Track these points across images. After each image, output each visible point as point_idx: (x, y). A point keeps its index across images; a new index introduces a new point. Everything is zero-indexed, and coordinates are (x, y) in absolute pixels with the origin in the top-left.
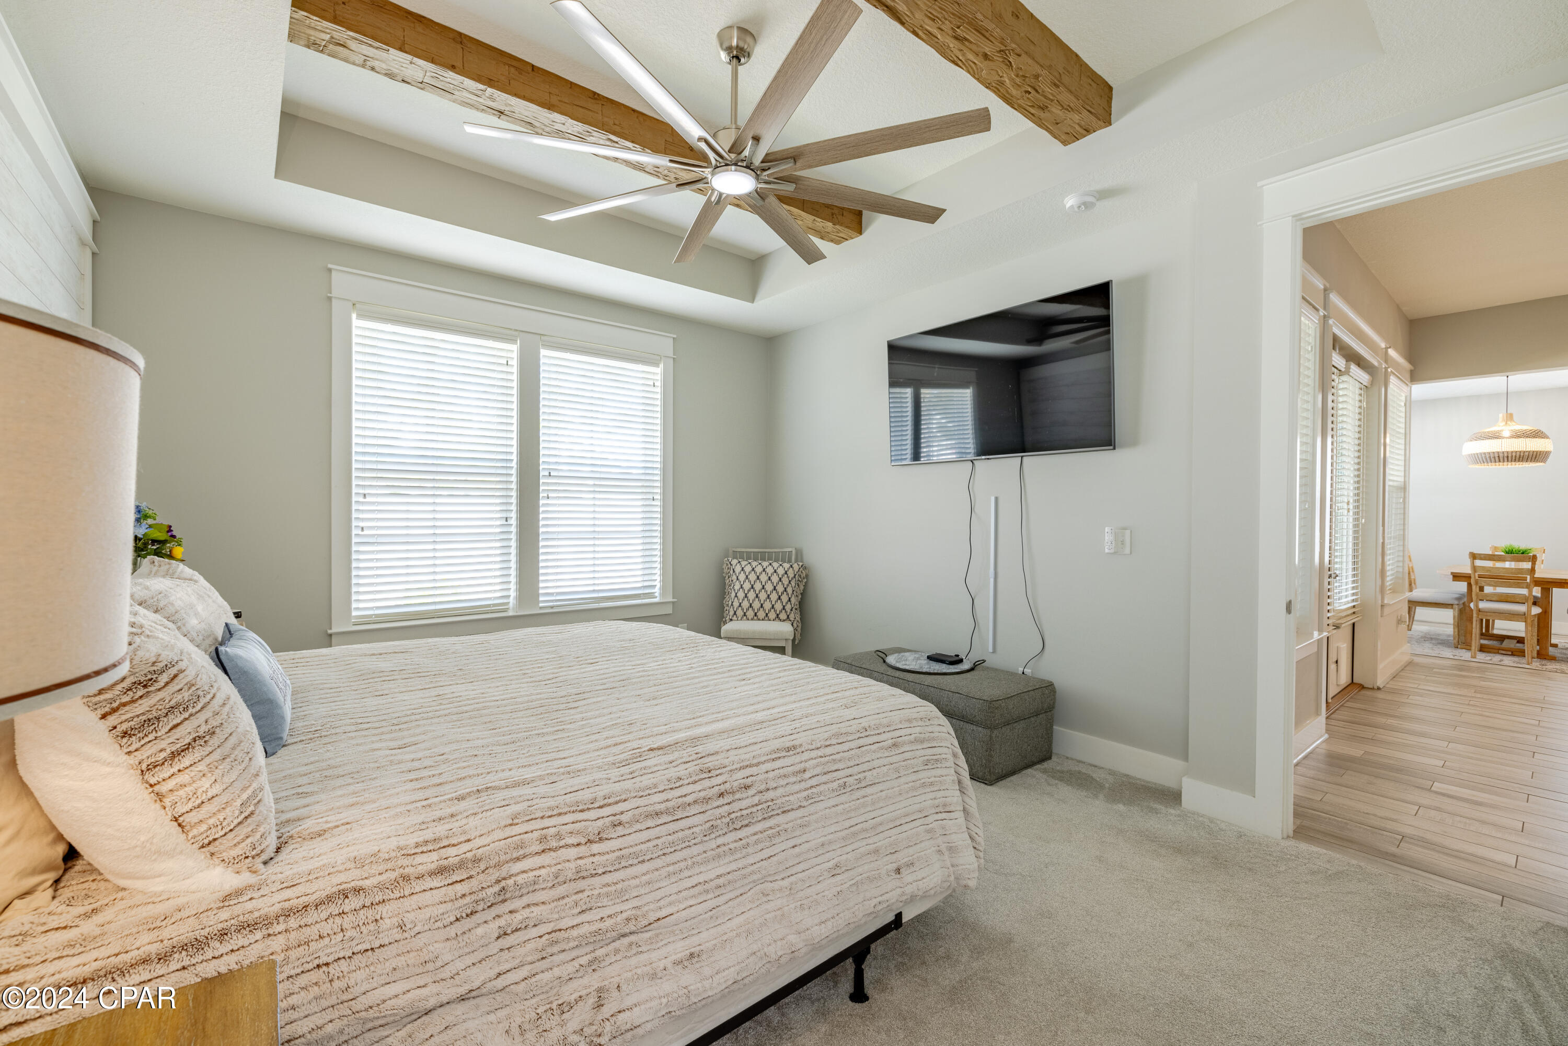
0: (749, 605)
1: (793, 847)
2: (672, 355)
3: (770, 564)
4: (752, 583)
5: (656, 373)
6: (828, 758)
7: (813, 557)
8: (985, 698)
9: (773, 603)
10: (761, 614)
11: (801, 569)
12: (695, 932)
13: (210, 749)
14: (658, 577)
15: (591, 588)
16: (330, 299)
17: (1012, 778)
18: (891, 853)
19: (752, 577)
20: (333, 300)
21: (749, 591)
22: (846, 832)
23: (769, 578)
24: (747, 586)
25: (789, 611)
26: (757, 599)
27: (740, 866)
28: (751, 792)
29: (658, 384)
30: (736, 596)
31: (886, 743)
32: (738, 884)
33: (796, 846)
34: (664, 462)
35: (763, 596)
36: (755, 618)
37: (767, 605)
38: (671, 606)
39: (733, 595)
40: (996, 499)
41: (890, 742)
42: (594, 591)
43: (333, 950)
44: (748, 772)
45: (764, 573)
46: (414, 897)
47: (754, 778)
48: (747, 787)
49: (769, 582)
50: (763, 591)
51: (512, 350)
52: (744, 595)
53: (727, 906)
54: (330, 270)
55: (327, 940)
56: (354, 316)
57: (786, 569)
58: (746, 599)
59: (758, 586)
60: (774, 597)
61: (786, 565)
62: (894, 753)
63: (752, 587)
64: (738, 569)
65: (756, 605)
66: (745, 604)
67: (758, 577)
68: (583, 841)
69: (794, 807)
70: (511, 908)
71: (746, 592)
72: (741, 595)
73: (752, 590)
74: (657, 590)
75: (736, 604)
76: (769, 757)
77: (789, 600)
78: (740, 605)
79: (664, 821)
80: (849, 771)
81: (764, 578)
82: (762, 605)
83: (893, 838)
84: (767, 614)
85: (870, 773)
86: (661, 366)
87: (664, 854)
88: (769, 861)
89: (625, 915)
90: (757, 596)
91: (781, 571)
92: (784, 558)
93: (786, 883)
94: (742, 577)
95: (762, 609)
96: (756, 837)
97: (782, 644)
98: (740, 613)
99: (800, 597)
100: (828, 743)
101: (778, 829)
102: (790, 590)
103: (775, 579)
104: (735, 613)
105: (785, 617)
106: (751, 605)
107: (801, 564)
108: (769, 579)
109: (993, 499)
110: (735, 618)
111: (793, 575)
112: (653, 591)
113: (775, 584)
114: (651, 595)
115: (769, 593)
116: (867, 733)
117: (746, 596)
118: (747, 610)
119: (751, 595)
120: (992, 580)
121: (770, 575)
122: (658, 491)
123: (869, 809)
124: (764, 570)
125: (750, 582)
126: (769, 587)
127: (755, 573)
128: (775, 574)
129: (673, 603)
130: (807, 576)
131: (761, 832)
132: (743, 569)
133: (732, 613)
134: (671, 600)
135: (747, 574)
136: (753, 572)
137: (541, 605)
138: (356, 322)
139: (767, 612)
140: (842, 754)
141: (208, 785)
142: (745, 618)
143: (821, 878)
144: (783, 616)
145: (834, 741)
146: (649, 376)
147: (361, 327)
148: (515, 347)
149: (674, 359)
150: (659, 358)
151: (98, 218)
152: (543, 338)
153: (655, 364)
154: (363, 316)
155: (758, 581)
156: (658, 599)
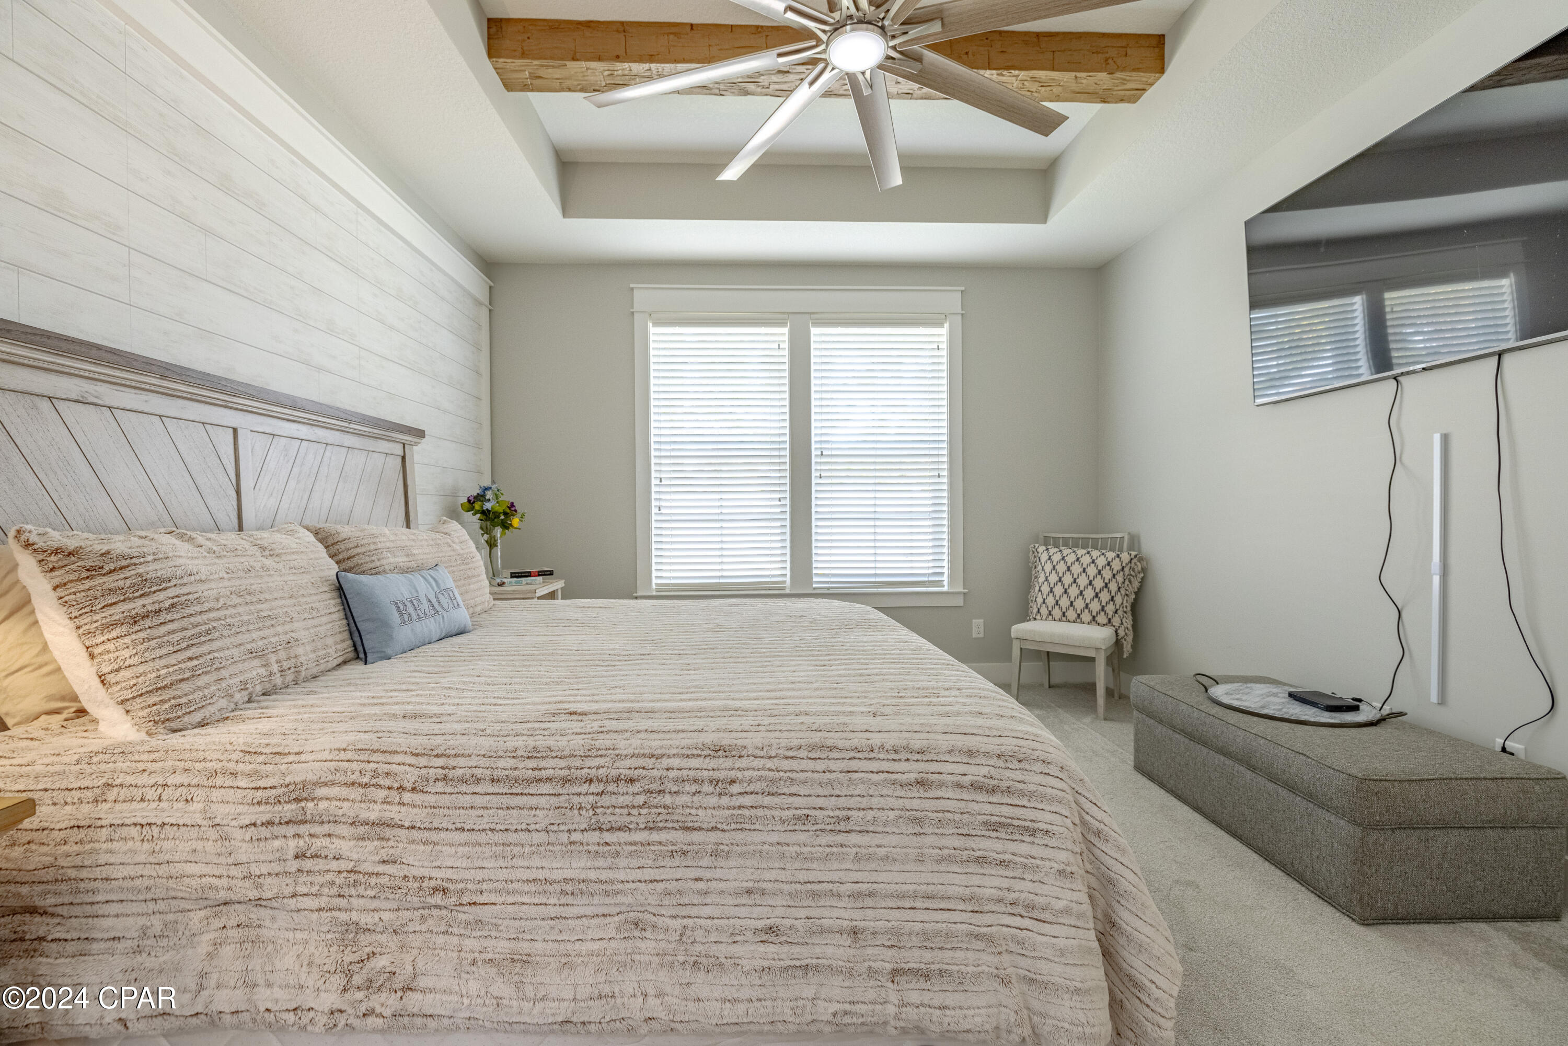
0: (1054, 602)
1: (696, 880)
2: (960, 311)
3: (1088, 553)
4: (1061, 575)
5: (941, 334)
6: (782, 774)
7: (1151, 547)
8: (1353, 771)
9: (1088, 601)
10: (1071, 614)
11: (1135, 560)
12: (528, 937)
13: (139, 628)
14: (945, 564)
15: (872, 572)
16: (633, 313)
17: (1426, 927)
18: (884, 945)
19: (1061, 568)
20: (636, 315)
21: (1055, 584)
22: (798, 887)
23: (1084, 569)
24: (1053, 578)
25: (1110, 614)
26: (1065, 596)
27: (603, 878)
28: (637, 787)
29: (944, 346)
30: (1040, 590)
31: (905, 776)
32: (596, 900)
33: (701, 880)
34: (951, 434)
35: (1073, 591)
36: (1064, 619)
37: (1080, 604)
38: (962, 597)
39: (1037, 588)
40: (1445, 439)
41: (912, 777)
42: (876, 575)
43: (147, 814)
44: (641, 762)
45: (1077, 563)
46: (222, 790)
47: (644, 772)
48: (632, 781)
49: (1084, 574)
50: (1074, 585)
51: (782, 333)
52: (1049, 589)
53: (578, 922)
54: (632, 289)
55: (146, 803)
56: (650, 325)
57: (1110, 559)
58: (1051, 595)
59: (1068, 579)
60: (1089, 593)
61: (1111, 555)
62: (917, 795)
63: (1060, 580)
64: (1044, 557)
65: (1064, 602)
66: (1051, 601)
67: (1069, 568)
68: (396, 785)
69: (705, 826)
70: (312, 832)
71: (1052, 585)
72: (1045, 589)
73: (1059, 584)
74: (945, 578)
75: (1040, 600)
76: (684, 751)
77: (1112, 599)
78: (1044, 602)
79: (497, 790)
80: (820, 802)
81: (1076, 569)
82: (1072, 603)
83: (893, 923)
84: (1079, 615)
85: (861, 813)
86: (946, 325)
87: (491, 830)
88: (651, 886)
89: (433, 883)
90: (1066, 592)
91: (1101, 562)
92: (1115, 546)
93: (677, 923)
94: (1048, 567)
95: (1071, 608)
96: (633, 848)
97: (1091, 654)
98: (1044, 611)
99: (1133, 596)
100: (791, 754)
101: (671, 848)
102: (1113, 587)
103: (1092, 571)
104: (1038, 612)
105: (1105, 621)
106: (1057, 602)
107: (1133, 553)
108: (1084, 570)
109: (1437, 438)
110: (1038, 617)
111: (1120, 568)
112: (940, 579)
113: (1091, 578)
114: (939, 584)
115: (1082, 588)
116: (872, 755)
117: (1051, 591)
118: (1053, 608)
119: (1059, 590)
120: (1436, 580)
121: (1085, 566)
122: (945, 466)
123: (848, 865)
124: (1078, 559)
125: (1057, 573)
126: (1083, 581)
127: (1066, 563)
128: (1092, 565)
129: (964, 593)
130: (1144, 570)
131: (642, 844)
132: (1050, 558)
133: (1035, 611)
134: (961, 590)
135: (1055, 563)
136: (1062, 562)
137: (814, 586)
138: (653, 330)
139: (1079, 612)
140: (809, 774)
141: (127, 656)
142: (1050, 617)
143: (738, 938)
144: (1102, 619)
145: (802, 753)
146: (931, 339)
147: (656, 334)
148: (785, 330)
149: (962, 315)
150: (943, 316)
151: (492, 284)
152: (812, 316)
153: (940, 324)
154: (657, 324)
155: (1068, 573)
156: (945, 589)
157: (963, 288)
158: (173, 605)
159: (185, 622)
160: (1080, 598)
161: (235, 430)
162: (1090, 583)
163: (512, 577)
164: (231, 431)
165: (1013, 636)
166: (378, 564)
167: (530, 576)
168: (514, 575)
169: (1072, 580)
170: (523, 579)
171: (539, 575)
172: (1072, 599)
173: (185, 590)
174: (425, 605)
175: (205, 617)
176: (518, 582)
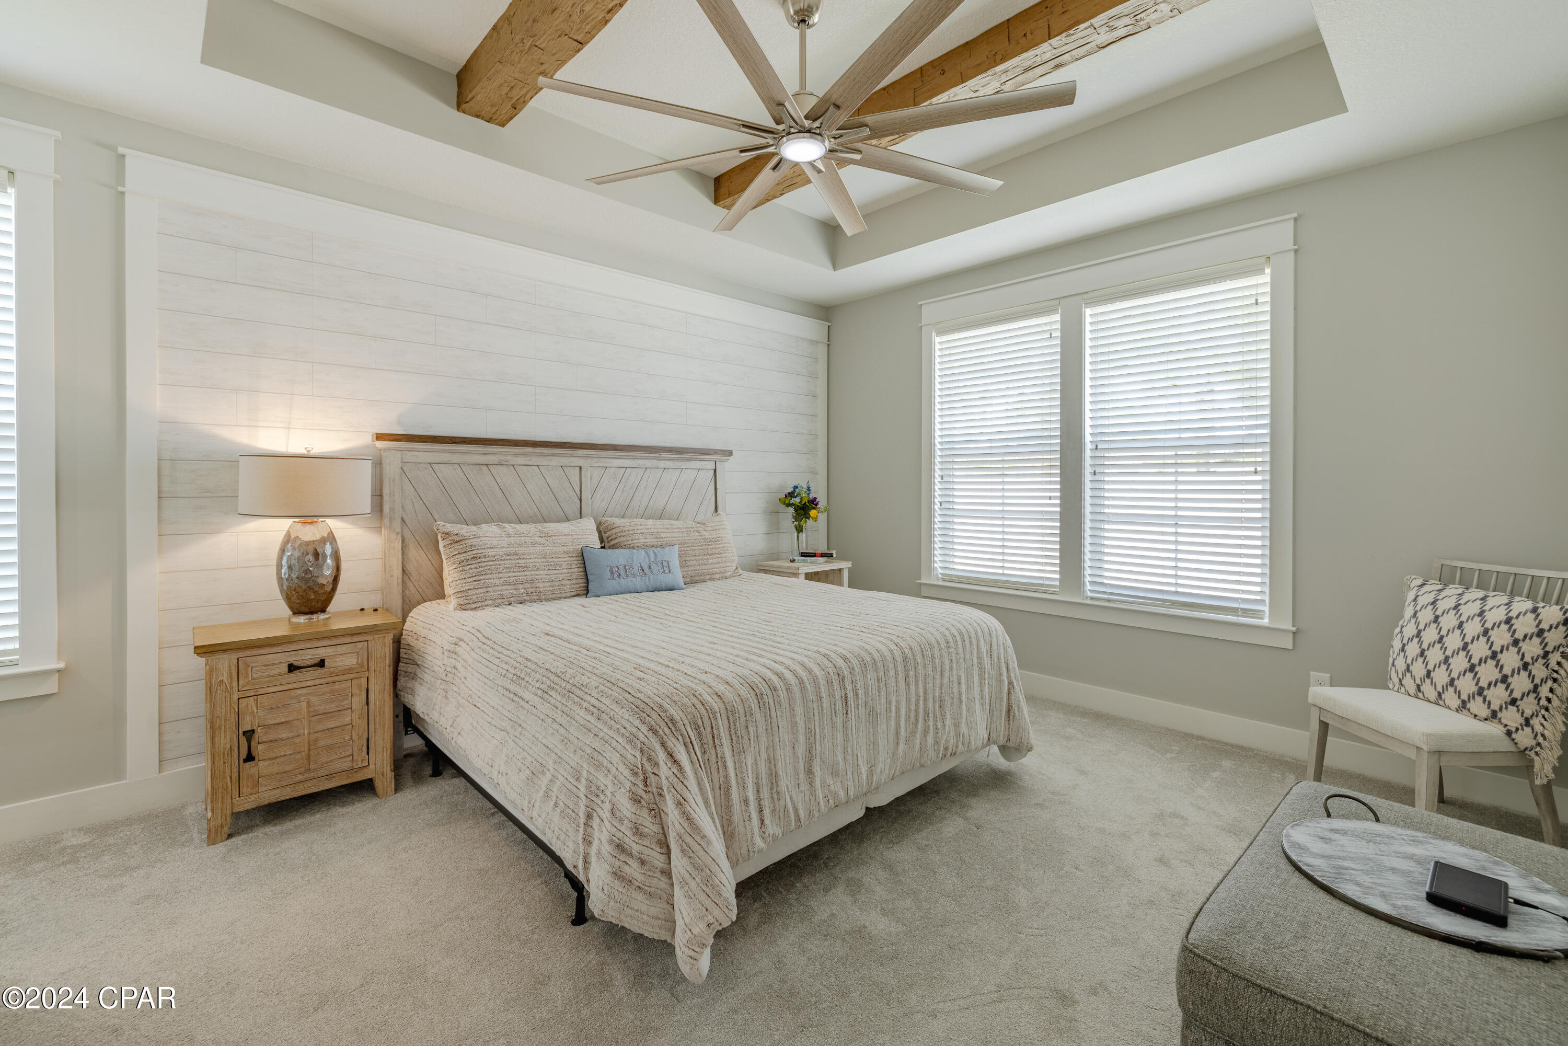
2: (1291, 246)
3: (1484, 598)
5: (1259, 283)
14: (1266, 589)
16: (920, 327)
20: (923, 329)
23: (1461, 624)
29: (1265, 299)
34: (1276, 415)
35: (1435, 656)
37: (1441, 676)
38: (1291, 636)
49: (1458, 632)
50: (1438, 646)
51: (1053, 322)
54: (921, 305)
56: (934, 334)
59: (1430, 635)
63: (1418, 635)
77: (1504, 680)
84: (1438, 694)
86: (1269, 269)
90: (1422, 654)
97: (1410, 753)
102: (1510, 659)
108: (1460, 626)
112: (1254, 608)
114: (1257, 614)
124: (1457, 607)
126: (1454, 642)
129: (1293, 632)
132: (1416, 598)
138: (937, 338)
139: (1439, 688)
146: (1247, 293)
147: (938, 341)
148: (1057, 317)
149: (1296, 251)
150: (1263, 259)
151: (830, 324)
152: (1085, 296)
153: (1260, 271)
154: (939, 333)
155: (1434, 626)
156: (1266, 621)
157: (1295, 215)
158: (474, 557)
159: (476, 565)
160: (1444, 667)
161: (580, 468)
162: (1465, 647)
163: (802, 556)
164: (578, 468)
165: (1310, 700)
166: (631, 542)
167: (815, 556)
168: (803, 555)
169: (1437, 637)
170: (808, 558)
171: (822, 556)
172: (1430, 667)
173: (481, 551)
174: (636, 569)
175: (486, 564)
176: (804, 560)
